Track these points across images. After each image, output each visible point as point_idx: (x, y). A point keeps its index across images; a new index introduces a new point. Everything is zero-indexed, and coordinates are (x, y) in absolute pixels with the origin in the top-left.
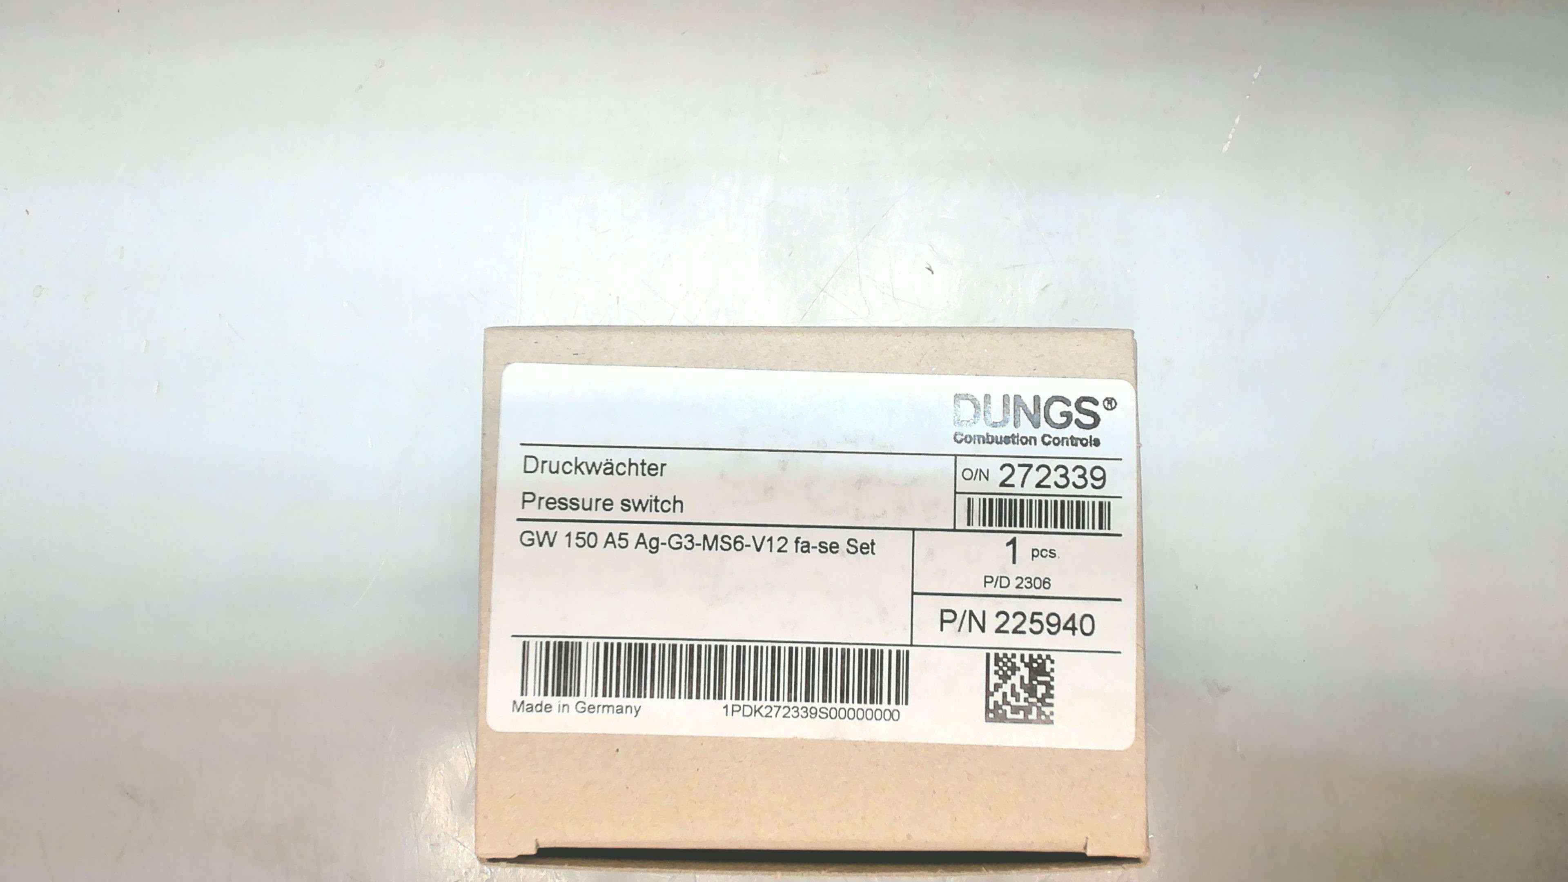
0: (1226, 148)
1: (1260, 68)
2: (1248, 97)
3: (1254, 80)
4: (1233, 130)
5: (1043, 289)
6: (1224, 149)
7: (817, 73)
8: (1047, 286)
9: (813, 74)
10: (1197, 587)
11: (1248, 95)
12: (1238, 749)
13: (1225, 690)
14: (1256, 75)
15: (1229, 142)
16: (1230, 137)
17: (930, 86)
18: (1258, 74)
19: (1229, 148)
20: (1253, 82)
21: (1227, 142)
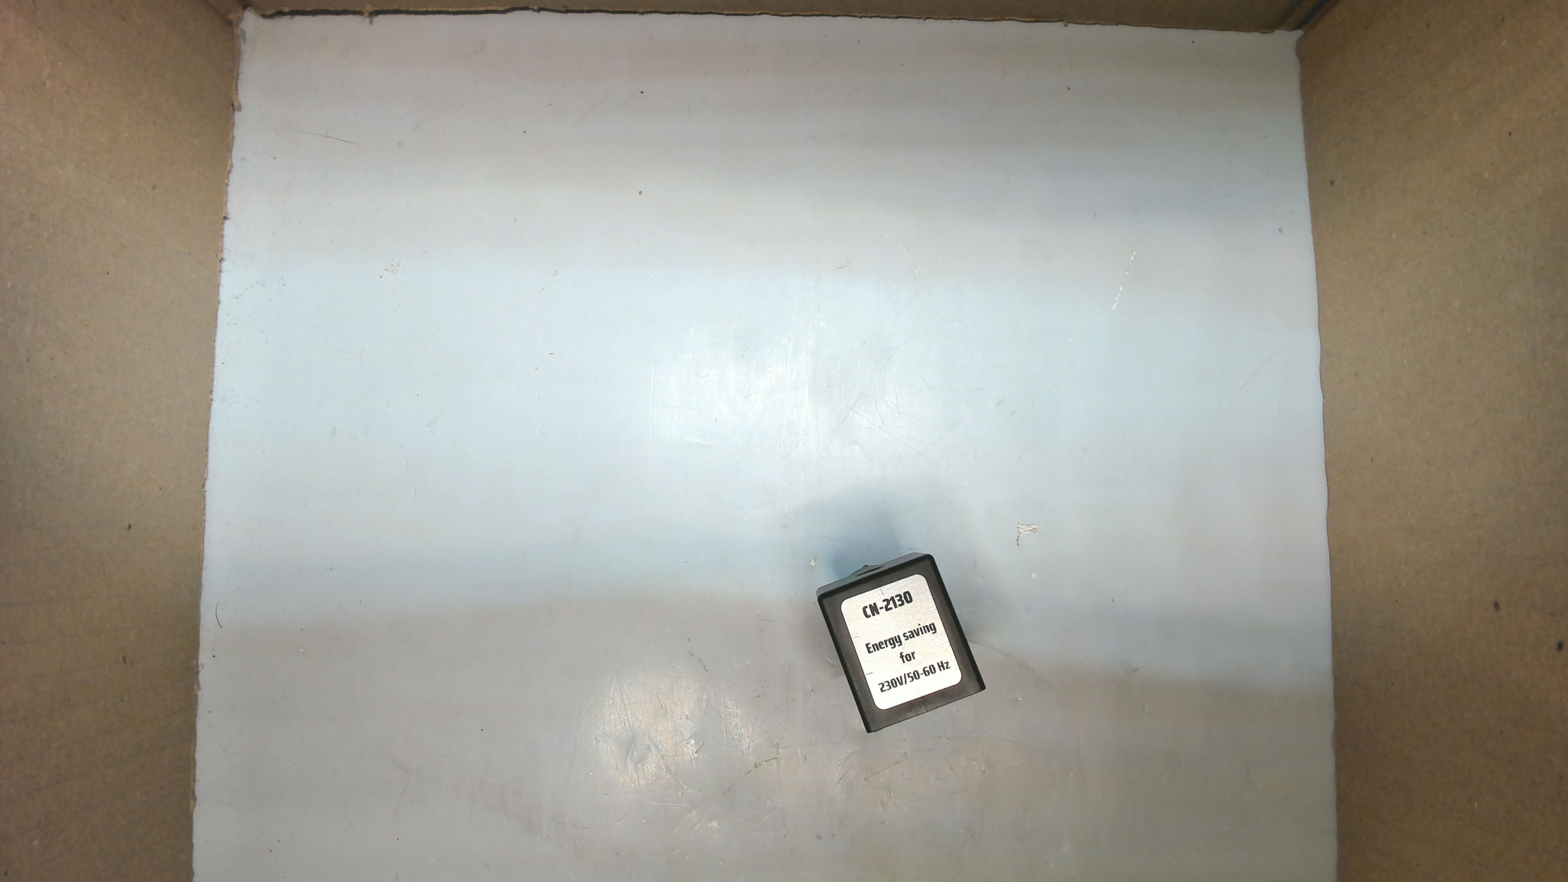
0: (1114, 307)
1: (1135, 253)
2: (1127, 272)
3: (1131, 261)
4: (1119, 295)
5: (998, 404)
6: (1115, 307)
7: (841, 268)
8: (1001, 402)
9: (839, 268)
10: (1113, 601)
11: (1128, 271)
12: (1146, 710)
13: (1135, 670)
14: (1132, 258)
15: (1116, 303)
16: (1117, 299)
17: (917, 274)
18: (1133, 257)
19: (1116, 307)
20: (1131, 263)
21: (1115, 303)
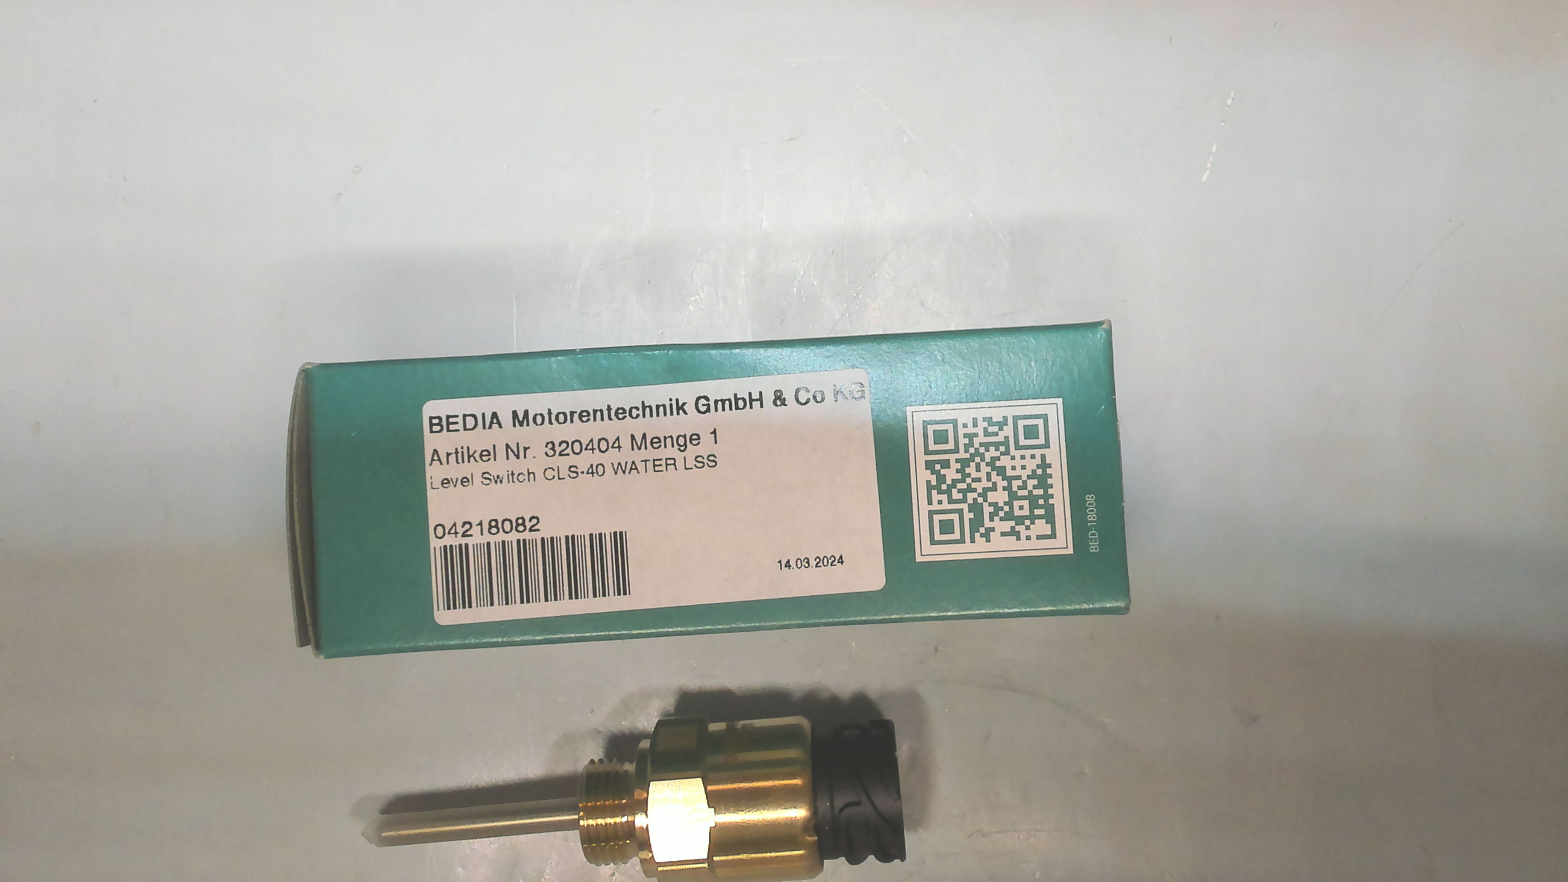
0: (1205, 177)
1: (1233, 93)
2: (1223, 124)
3: (1227, 106)
4: (1211, 158)
6: (1203, 179)
9: (788, 141)
11: (1224, 121)
14: (1229, 101)
15: (1208, 172)
16: (1209, 166)
17: (905, 143)
18: (1231, 99)
19: (1208, 177)
20: (1227, 109)
21: (1206, 171)
